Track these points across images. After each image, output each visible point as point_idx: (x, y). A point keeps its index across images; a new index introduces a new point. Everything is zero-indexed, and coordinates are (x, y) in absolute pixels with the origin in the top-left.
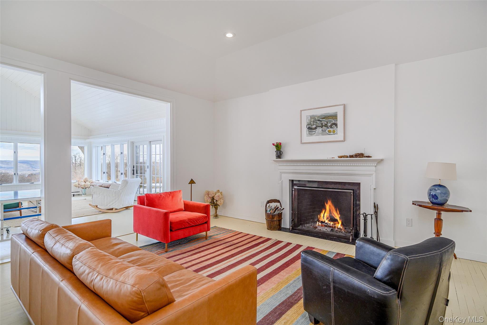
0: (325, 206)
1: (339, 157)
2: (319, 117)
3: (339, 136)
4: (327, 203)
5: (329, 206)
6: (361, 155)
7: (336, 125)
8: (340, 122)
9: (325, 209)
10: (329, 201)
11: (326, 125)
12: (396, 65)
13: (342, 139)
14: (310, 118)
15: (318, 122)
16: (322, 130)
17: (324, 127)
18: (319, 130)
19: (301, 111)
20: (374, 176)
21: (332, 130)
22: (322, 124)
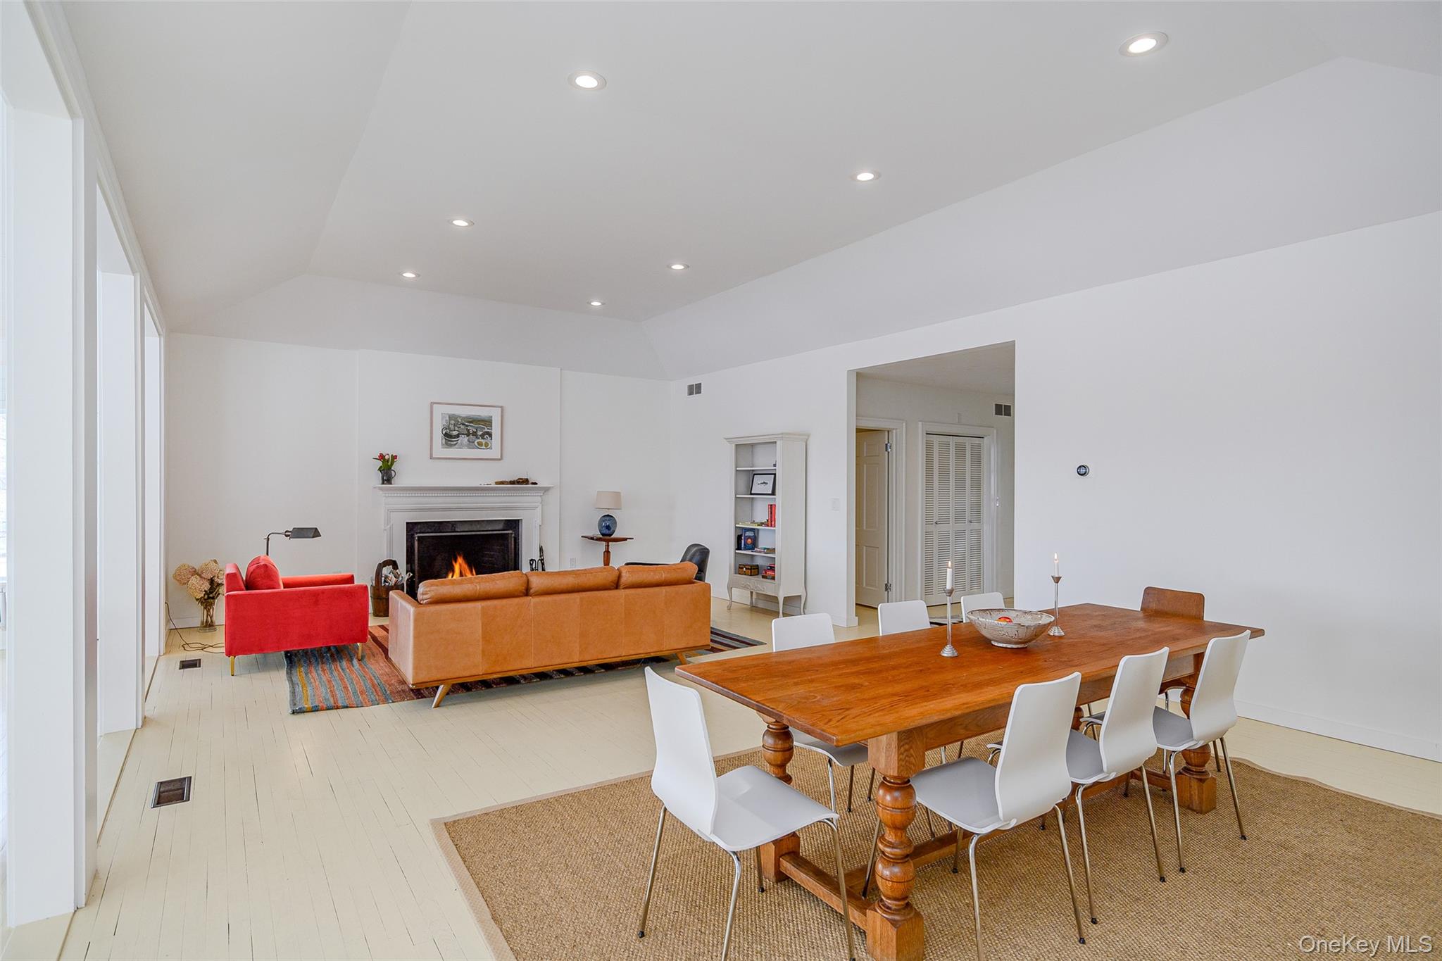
0: (453, 566)
1: (497, 483)
2: (463, 418)
3: (494, 452)
4: (456, 562)
6: (526, 481)
7: (490, 435)
8: (496, 430)
9: (453, 571)
10: (459, 558)
11: (475, 434)
12: (561, 370)
13: (499, 457)
14: (448, 419)
15: (462, 427)
16: (468, 441)
17: (471, 436)
18: (464, 439)
19: (432, 404)
20: (539, 510)
21: (483, 441)
22: (468, 430)
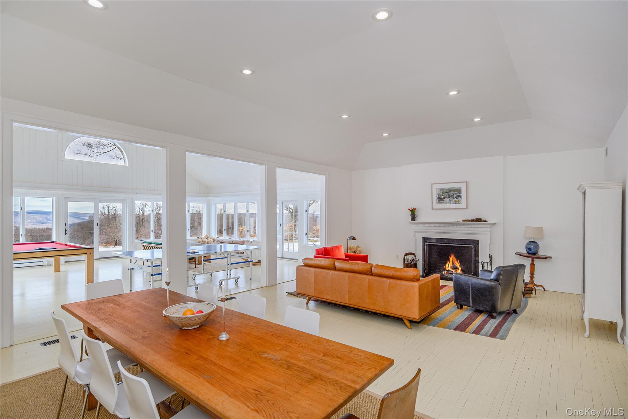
0: (449, 258)
1: (463, 221)
2: (446, 190)
3: (463, 204)
4: (451, 257)
5: (452, 258)
6: (479, 220)
7: (460, 197)
8: (463, 194)
9: (449, 261)
10: (452, 255)
11: (453, 196)
12: (504, 156)
13: (465, 207)
14: (439, 190)
15: (446, 194)
16: (449, 200)
17: (451, 198)
18: (447, 200)
19: (432, 184)
20: (489, 235)
21: (457, 200)
22: (449, 195)
